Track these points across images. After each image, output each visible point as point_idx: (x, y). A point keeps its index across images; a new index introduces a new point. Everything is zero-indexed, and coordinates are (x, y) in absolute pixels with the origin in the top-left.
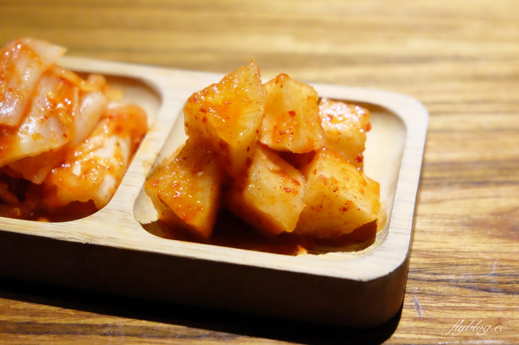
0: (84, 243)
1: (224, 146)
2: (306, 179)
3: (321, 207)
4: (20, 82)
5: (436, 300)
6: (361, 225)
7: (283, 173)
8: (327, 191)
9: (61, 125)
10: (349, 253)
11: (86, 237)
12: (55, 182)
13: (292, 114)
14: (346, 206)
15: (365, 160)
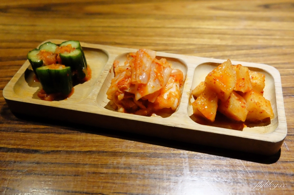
0: (173, 126)
1: (222, 93)
2: (246, 101)
3: (253, 112)
4: (146, 67)
5: (291, 143)
6: (266, 117)
7: (239, 100)
8: (256, 107)
9: (160, 81)
10: (261, 127)
11: (174, 124)
12: (159, 101)
13: (243, 79)
14: (262, 112)
15: (264, 93)
